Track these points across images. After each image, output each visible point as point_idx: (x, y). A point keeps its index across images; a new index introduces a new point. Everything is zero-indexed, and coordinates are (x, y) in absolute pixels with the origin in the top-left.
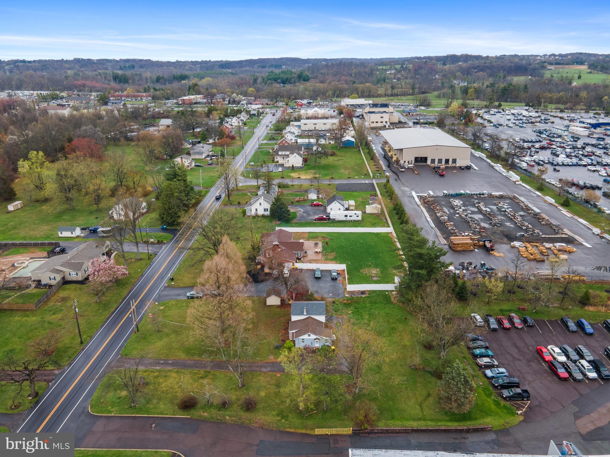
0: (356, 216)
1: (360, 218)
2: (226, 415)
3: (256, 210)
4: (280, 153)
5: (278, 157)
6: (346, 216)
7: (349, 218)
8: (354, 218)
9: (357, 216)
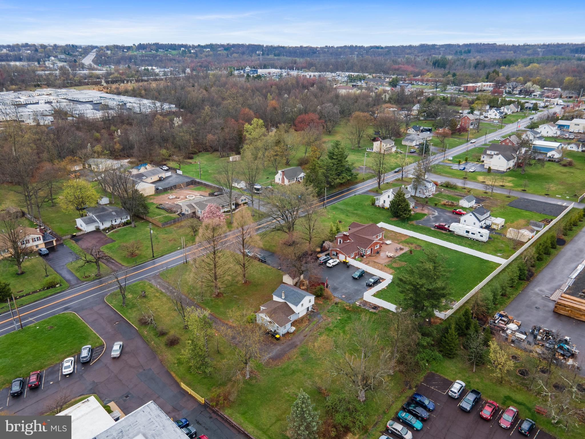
0: (479, 235)
1: (485, 239)
2: (153, 340)
3: (384, 201)
4: (488, 152)
5: (485, 156)
6: (468, 232)
7: (470, 235)
8: (477, 237)
9: (482, 236)
